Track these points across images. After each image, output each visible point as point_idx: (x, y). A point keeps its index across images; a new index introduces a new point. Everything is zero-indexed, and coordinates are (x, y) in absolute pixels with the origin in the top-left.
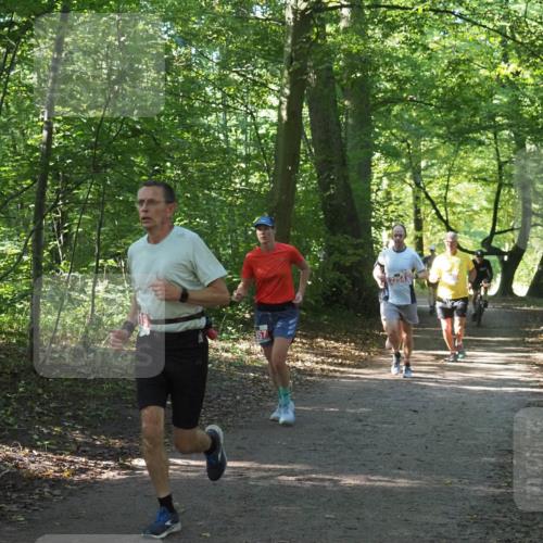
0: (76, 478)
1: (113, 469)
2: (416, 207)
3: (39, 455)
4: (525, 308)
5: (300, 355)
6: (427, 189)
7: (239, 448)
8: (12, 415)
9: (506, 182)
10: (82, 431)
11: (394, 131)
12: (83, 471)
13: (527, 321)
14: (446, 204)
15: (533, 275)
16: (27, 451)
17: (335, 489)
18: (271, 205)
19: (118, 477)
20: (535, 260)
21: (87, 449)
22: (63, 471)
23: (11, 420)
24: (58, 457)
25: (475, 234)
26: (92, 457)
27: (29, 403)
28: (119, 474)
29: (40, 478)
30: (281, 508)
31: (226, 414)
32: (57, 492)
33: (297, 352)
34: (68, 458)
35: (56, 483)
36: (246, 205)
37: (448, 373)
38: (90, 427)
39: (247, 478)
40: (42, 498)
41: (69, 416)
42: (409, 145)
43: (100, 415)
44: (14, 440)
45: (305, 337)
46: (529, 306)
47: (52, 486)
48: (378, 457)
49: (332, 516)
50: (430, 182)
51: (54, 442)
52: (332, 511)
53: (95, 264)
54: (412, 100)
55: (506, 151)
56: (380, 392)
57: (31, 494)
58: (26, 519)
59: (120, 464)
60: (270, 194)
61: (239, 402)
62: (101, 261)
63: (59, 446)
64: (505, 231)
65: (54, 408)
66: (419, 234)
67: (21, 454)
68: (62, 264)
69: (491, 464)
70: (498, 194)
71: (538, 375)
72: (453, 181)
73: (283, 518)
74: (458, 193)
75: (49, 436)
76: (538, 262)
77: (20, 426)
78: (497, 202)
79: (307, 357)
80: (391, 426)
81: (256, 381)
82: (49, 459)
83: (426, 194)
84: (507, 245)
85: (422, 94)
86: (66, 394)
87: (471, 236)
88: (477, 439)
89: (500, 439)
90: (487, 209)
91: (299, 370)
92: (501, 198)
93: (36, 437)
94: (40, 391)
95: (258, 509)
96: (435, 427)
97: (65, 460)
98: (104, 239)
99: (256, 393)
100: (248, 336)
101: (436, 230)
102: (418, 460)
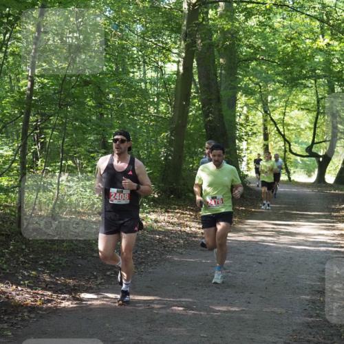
0: (45, 306)
1: (68, 300)
2: (264, 125)
3: (22, 290)
4: (333, 192)
5: (188, 223)
6: (272, 114)
7: (148, 287)
8: (5, 263)
9: (322, 111)
10: (49, 274)
11: (251, 77)
12: (49, 301)
13: (333, 201)
14: (284, 124)
15: (338, 170)
16: (14, 287)
17: (208, 316)
18: (172, 126)
19: (71, 306)
20: (340, 160)
21: (53, 286)
22: (36, 301)
23: (5, 266)
24: (34, 291)
25: (301, 143)
26: (55, 292)
27: (16, 255)
28: (72, 304)
29: (22, 306)
30: (173, 329)
31: (141, 263)
32: (33, 316)
33: (187, 221)
34: (40, 292)
35: (32, 309)
36: (156, 125)
37: (282, 237)
38: (54, 272)
39: (153, 308)
40: (23, 320)
41: (41, 264)
42: (260, 87)
43: (61, 264)
44: (6, 279)
45: (192, 210)
46: (335, 191)
47: (29, 312)
48: (236, 295)
49: (205, 336)
50: (274, 110)
51: (31, 281)
52: (205, 331)
53: (60, 164)
54: (262, 59)
55: (322, 91)
56: (239, 249)
57: (16, 317)
58: (13, 334)
59: (73, 297)
60: (171, 119)
61: (149, 254)
62: (63, 162)
63: (35, 284)
64: (321, 142)
65: (32, 258)
66: (266, 143)
67: (11, 289)
68: (40, 160)
69: (307, 300)
70: (317, 118)
71: (339, 239)
72: (288, 109)
73: (174, 336)
74: (291, 117)
75: (29, 277)
76: (341, 162)
77: (10, 271)
78: (316, 124)
79: (193, 224)
80: (245, 273)
81: (160, 241)
82: (28, 293)
83: (271, 118)
84: (322, 150)
85: (269, 56)
86: (40, 249)
87: (299, 144)
88: (298, 283)
89: (313, 283)
90: (309, 128)
91: (187, 234)
92: (319, 121)
93: (20, 278)
94: (24, 247)
95: (159, 329)
96: (272, 274)
97: (38, 294)
98: (67, 146)
99: (160, 249)
100: (156, 210)
101: (277, 140)
102: (261, 297)
